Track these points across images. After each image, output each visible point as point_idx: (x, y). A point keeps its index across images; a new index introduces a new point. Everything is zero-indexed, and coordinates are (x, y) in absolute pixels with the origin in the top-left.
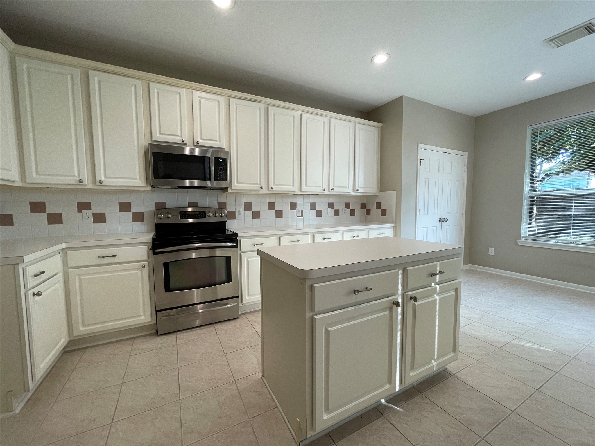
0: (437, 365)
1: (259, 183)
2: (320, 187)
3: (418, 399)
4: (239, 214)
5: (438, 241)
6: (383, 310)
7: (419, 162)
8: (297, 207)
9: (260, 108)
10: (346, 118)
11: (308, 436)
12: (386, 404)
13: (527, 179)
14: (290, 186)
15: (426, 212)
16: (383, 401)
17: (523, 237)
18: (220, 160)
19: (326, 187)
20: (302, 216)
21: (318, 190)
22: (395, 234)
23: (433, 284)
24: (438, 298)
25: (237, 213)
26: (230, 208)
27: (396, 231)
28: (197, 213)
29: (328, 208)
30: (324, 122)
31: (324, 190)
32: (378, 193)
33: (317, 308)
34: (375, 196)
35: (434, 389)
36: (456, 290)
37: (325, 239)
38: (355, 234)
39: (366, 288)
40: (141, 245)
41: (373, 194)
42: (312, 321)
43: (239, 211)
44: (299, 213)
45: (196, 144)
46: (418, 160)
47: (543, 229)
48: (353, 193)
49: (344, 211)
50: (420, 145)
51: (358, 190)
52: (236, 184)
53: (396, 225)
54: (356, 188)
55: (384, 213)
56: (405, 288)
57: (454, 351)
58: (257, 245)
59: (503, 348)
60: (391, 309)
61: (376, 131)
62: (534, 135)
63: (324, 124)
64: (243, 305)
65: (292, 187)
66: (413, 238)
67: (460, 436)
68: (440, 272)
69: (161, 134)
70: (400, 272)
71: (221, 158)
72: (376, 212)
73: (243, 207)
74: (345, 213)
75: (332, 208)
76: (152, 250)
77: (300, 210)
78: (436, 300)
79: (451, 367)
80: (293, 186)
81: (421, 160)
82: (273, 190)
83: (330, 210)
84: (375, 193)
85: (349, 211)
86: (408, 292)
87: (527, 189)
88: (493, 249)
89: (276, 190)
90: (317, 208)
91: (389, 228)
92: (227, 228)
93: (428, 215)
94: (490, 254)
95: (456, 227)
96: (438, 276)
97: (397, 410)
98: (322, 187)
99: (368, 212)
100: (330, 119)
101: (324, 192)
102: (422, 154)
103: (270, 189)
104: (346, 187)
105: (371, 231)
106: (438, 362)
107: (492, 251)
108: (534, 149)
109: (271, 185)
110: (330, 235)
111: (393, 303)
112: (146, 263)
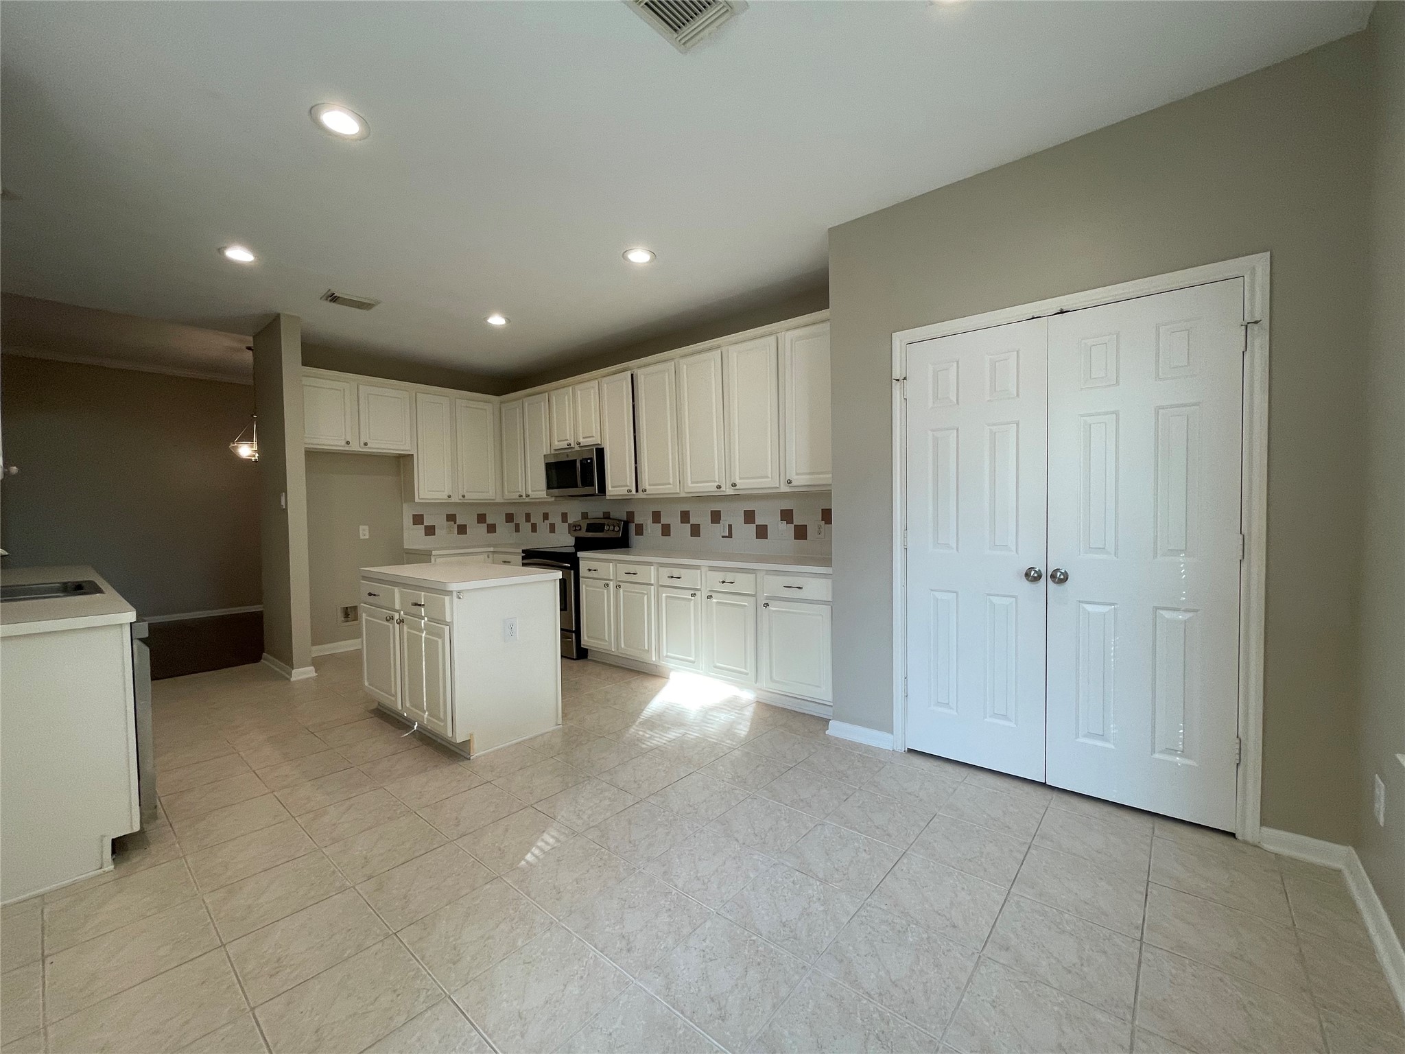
38: (729, 577)
90: (692, 522)
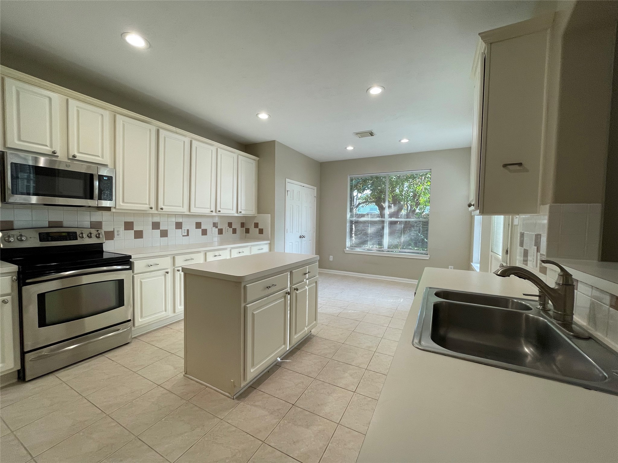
0: (307, 329)
1: (148, 204)
2: (208, 208)
3: (298, 353)
4: (118, 235)
5: (300, 253)
6: (281, 298)
7: (286, 192)
8: (183, 227)
9: (150, 130)
10: (231, 149)
11: (242, 386)
12: (281, 361)
13: (348, 210)
14: (180, 206)
15: (291, 231)
16: (279, 359)
17: (347, 247)
18: (104, 178)
19: (213, 209)
20: (188, 235)
21: (207, 211)
22: (270, 250)
23: (305, 280)
24: (307, 288)
25: (116, 233)
26: (106, 228)
27: (271, 247)
28: (64, 234)
29: (213, 227)
30: (212, 151)
31: (212, 211)
32: (256, 215)
33: (249, 299)
34: (254, 217)
35: (306, 345)
36: (316, 282)
37: (216, 256)
39: (273, 285)
40: (7, 275)
41: (252, 216)
42: (245, 308)
43: (118, 231)
44: (184, 233)
45: (71, 157)
46: (286, 191)
47: (358, 241)
48: (236, 215)
49: (227, 230)
50: (287, 180)
51: (241, 212)
52: (121, 204)
53: (271, 242)
54: (239, 210)
55: (261, 231)
56: (292, 284)
57: (315, 320)
58: (151, 265)
59: (339, 316)
60: (285, 297)
61: (254, 163)
62: (352, 180)
63: (212, 152)
64: (135, 329)
65: (181, 208)
66: (284, 252)
67: (321, 361)
68: (308, 272)
69: (19, 139)
70: (289, 274)
71: (106, 176)
72: (254, 231)
73: (123, 227)
74: (227, 231)
75: (217, 227)
76: (17, 281)
77: (186, 229)
78: (307, 289)
79: (313, 331)
80: (183, 207)
81: (288, 191)
82: (163, 210)
83: (214, 229)
84: (253, 215)
85: (231, 230)
86: (293, 286)
87: (348, 215)
88: (332, 256)
89: (165, 210)
91: (266, 244)
92: (104, 250)
93: (292, 233)
94: (330, 260)
95: (310, 241)
96: (307, 275)
97: (288, 362)
98: (210, 209)
99: (247, 231)
100: (217, 148)
101: (212, 213)
102: (289, 187)
103: (159, 210)
104: (231, 209)
105: (252, 248)
106: (308, 328)
107: (331, 258)
108: (351, 186)
109: (161, 205)
110: (221, 252)
111: (286, 293)
112: (9, 298)
